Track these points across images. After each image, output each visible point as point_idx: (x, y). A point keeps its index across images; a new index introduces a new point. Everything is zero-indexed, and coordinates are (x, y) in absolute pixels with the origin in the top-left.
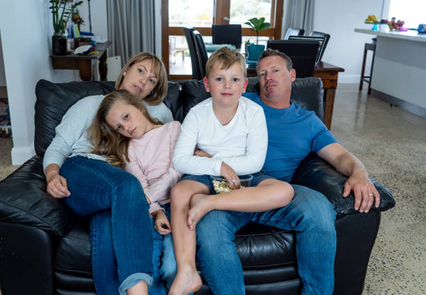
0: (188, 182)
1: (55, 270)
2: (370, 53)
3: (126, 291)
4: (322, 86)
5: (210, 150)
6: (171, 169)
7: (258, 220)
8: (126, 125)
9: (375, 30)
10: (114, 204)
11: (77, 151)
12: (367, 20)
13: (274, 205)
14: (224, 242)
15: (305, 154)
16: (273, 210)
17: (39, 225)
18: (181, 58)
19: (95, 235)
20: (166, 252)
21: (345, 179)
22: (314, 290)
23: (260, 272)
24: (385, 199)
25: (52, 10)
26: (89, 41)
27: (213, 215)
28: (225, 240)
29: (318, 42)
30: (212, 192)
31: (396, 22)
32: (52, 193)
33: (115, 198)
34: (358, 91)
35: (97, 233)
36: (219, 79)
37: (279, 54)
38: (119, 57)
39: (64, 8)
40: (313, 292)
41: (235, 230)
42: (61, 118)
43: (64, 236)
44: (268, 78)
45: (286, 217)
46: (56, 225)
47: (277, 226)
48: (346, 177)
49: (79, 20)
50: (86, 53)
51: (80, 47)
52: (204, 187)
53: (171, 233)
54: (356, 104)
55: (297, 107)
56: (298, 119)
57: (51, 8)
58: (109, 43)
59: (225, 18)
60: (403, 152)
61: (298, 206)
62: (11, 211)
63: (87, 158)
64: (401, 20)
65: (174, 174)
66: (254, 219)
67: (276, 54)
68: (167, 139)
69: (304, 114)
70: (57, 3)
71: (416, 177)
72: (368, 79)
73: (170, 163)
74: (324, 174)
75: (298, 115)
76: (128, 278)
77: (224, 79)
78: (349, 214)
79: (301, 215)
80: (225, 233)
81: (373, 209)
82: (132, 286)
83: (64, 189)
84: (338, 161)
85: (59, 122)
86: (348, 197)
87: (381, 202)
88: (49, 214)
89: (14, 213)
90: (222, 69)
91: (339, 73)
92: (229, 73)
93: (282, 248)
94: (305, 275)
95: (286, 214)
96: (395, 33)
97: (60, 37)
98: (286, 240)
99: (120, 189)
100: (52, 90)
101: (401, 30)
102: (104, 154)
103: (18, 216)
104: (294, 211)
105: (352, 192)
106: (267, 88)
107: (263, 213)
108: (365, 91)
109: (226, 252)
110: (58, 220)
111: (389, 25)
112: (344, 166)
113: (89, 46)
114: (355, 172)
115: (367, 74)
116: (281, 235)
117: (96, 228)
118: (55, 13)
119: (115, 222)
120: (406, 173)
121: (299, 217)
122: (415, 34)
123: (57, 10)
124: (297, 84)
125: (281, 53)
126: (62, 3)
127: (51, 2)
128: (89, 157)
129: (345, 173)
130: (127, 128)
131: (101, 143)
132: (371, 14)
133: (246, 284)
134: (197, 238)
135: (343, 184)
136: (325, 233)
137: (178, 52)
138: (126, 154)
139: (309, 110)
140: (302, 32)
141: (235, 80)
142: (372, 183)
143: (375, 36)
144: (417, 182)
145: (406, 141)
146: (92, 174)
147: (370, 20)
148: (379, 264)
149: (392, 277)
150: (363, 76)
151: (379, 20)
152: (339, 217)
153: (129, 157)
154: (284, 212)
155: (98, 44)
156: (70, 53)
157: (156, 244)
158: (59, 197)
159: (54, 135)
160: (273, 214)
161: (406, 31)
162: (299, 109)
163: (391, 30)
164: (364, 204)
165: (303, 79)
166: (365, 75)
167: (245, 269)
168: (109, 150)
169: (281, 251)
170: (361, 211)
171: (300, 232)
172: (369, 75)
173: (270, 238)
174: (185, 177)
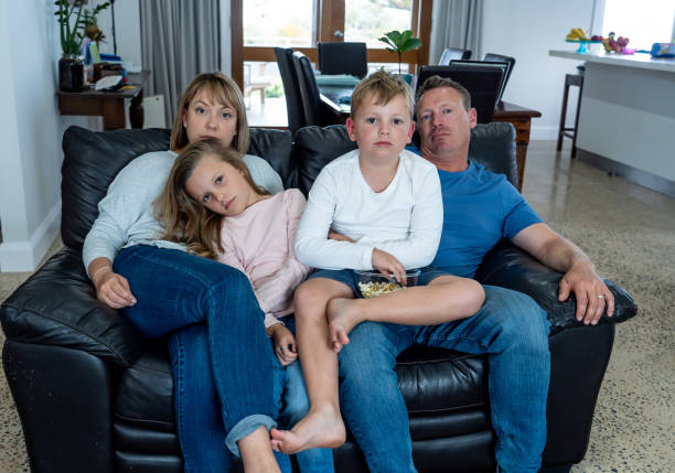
0: (319, 281)
1: (114, 420)
2: (574, 90)
3: (237, 443)
4: (515, 136)
5: (352, 231)
6: (292, 262)
7: (427, 341)
8: (220, 193)
9: (582, 53)
10: (213, 313)
11: (136, 237)
12: (569, 36)
13: (456, 314)
14: (381, 369)
15: (493, 242)
16: (451, 323)
17: (92, 348)
18: (260, 100)
19: (182, 363)
20: (291, 387)
21: (560, 275)
22: (516, 445)
23: (432, 421)
24: (621, 304)
25: (58, 17)
26: (118, 70)
27: (365, 329)
28: (384, 367)
29: (500, 69)
30: (357, 294)
31: (616, 39)
32: (108, 301)
33: (214, 303)
34: (554, 152)
35: (184, 360)
36: (372, 120)
37: (451, 85)
38: (161, 97)
39: (79, 14)
40: (515, 449)
41: (396, 352)
42: (107, 188)
43: (131, 367)
44: (436, 123)
45: (474, 332)
46: (120, 348)
47: (459, 348)
48: (561, 272)
49: (97, 35)
50: (115, 88)
51: (103, 80)
52: (344, 288)
53: (298, 359)
54: (552, 172)
55: (478, 169)
56: (481, 188)
57: (57, 13)
58: (145, 73)
59: (337, 33)
60: (633, 246)
61: (494, 315)
62: (48, 328)
63: (156, 247)
64: (624, 37)
65: (296, 269)
66: (420, 340)
67: (446, 85)
68: (282, 216)
69: (490, 179)
70: (67, 6)
71: (656, 284)
72: (572, 133)
73: (288, 253)
74: (525, 270)
75: (479, 180)
76: (241, 423)
77: (380, 120)
78: (568, 327)
79: (498, 327)
80: (383, 357)
81: (604, 319)
82: (247, 435)
83: (127, 293)
84: (544, 251)
85: (104, 194)
86: (567, 301)
87: (616, 309)
88: (106, 333)
89: (52, 330)
90: (376, 104)
91: (533, 120)
92: (387, 111)
93: (467, 381)
94: (502, 422)
95: (473, 328)
96: (614, 57)
97: (73, 61)
98: (473, 368)
99: (220, 291)
100: (89, 143)
101: (625, 53)
102: (183, 240)
103: (56, 335)
104: (486, 322)
105: (573, 294)
106: (433, 138)
107: (437, 326)
108: (566, 152)
109: (385, 388)
110: (119, 340)
111: (605, 45)
112: (557, 257)
113: (119, 78)
114: (576, 264)
115: (570, 124)
116: (464, 361)
117: (181, 351)
118: (64, 22)
119: (216, 340)
120: (639, 278)
121: (495, 330)
122: (647, 58)
123: (68, 17)
124: (476, 132)
125: (455, 83)
126: (76, 5)
127: (57, 3)
128: (159, 246)
129: (558, 268)
130: (220, 198)
131: (177, 223)
132: (576, 27)
133: (414, 440)
134: (339, 364)
135: (557, 282)
136: (534, 354)
137: (253, 90)
138: (219, 241)
139: (498, 172)
140: (467, 55)
141: (396, 121)
142: (601, 280)
143: (582, 63)
144: (657, 292)
145: (637, 230)
146: (171, 269)
147: (575, 36)
148: (607, 414)
149: (628, 431)
150: (562, 128)
151: (588, 36)
152: (554, 331)
153: (223, 245)
154: (471, 324)
155: (130, 74)
156: (88, 88)
157: (277, 375)
158: (118, 306)
159: (96, 214)
160: (454, 328)
161: (632, 54)
162: (481, 172)
163: (608, 52)
164: (591, 311)
165: (486, 126)
166: (567, 126)
167: (411, 416)
168: (190, 234)
169: (465, 385)
170: (587, 322)
171: (495, 354)
172: (573, 126)
173: (448, 366)
174: (314, 272)
